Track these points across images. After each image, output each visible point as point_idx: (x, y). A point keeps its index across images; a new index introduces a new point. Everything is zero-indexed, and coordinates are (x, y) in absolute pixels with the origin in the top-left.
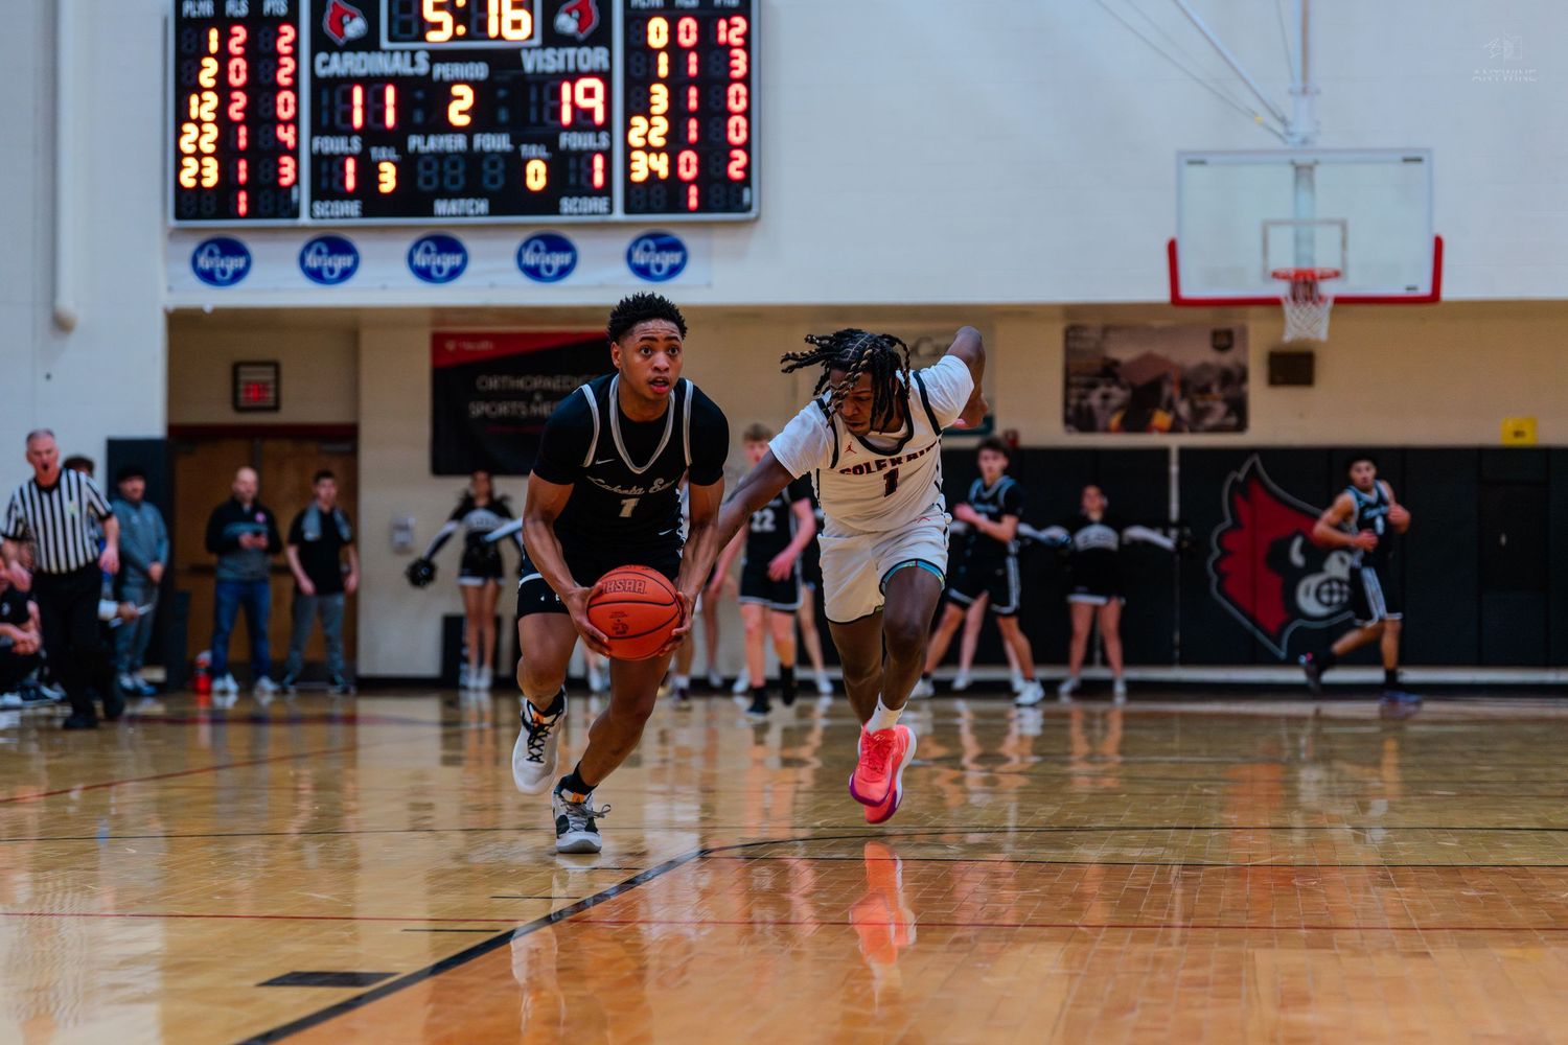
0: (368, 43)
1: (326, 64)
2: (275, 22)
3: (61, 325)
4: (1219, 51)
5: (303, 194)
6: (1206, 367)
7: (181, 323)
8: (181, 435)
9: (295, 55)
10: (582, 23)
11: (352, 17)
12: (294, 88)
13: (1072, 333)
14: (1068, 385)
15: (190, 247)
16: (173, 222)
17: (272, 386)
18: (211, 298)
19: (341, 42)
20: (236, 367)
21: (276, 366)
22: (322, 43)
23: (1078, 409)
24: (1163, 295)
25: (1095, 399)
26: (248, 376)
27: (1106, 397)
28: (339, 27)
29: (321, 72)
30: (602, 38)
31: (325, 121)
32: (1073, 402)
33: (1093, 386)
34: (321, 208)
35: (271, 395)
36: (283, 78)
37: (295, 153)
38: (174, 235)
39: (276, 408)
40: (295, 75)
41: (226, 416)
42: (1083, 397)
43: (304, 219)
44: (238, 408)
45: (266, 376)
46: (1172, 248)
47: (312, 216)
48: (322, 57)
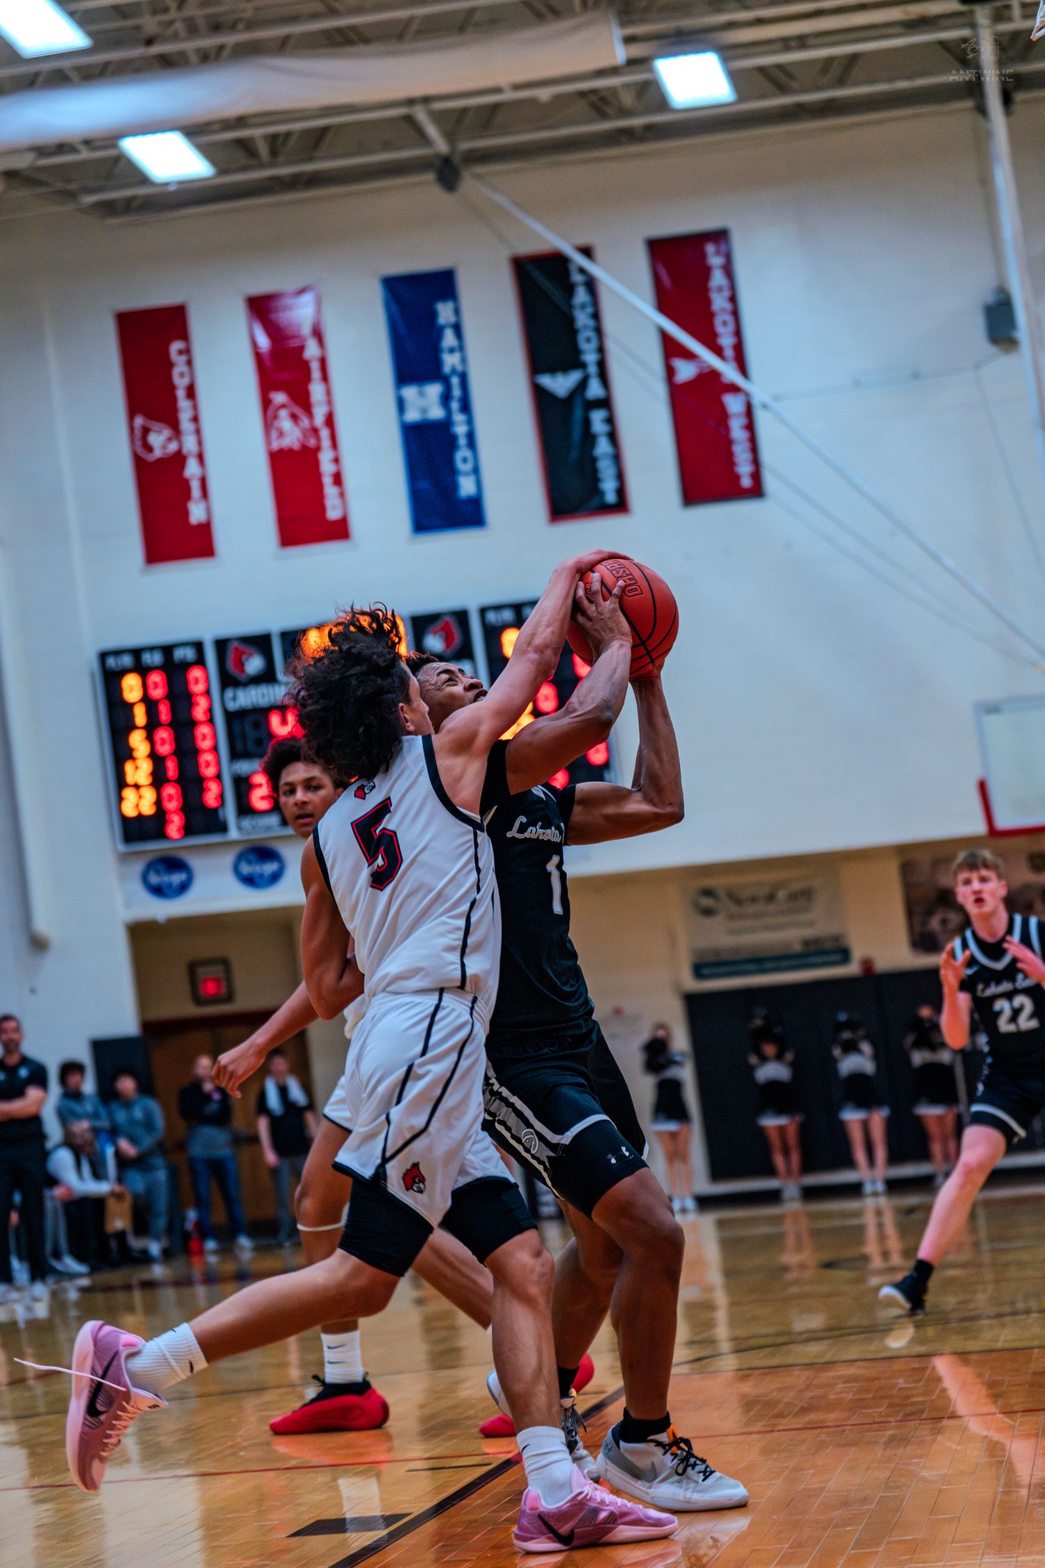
0: (267, 677)
1: (234, 698)
2: (186, 666)
3: (38, 944)
4: (998, 615)
5: (230, 812)
6: (1027, 887)
7: (140, 933)
8: (153, 1029)
9: (207, 693)
10: (448, 640)
11: (251, 655)
12: (210, 721)
13: (907, 869)
14: (910, 913)
15: (138, 867)
16: (122, 848)
17: (224, 983)
18: (162, 910)
19: (242, 678)
20: (192, 968)
21: (225, 963)
22: (229, 681)
23: (922, 934)
24: (978, 827)
25: (935, 924)
26: (203, 972)
27: (944, 922)
28: (240, 666)
29: (232, 706)
30: (465, 652)
31: (239, 746)
32: (918, 929)
33: (930, 913)
34: (247, 823)
35: (224, 990)
36: (199, 713)
37: (218, 777)
38: (124, 858)
39: (229, 998)
40: (210, 711)
41: (190, 1010)
42: (924, 924)
43: (233, 834)
44: (198, 1000)
45: (217, 971)
46: (983, 787)
47: (240, 828)
48: (229, 693)
